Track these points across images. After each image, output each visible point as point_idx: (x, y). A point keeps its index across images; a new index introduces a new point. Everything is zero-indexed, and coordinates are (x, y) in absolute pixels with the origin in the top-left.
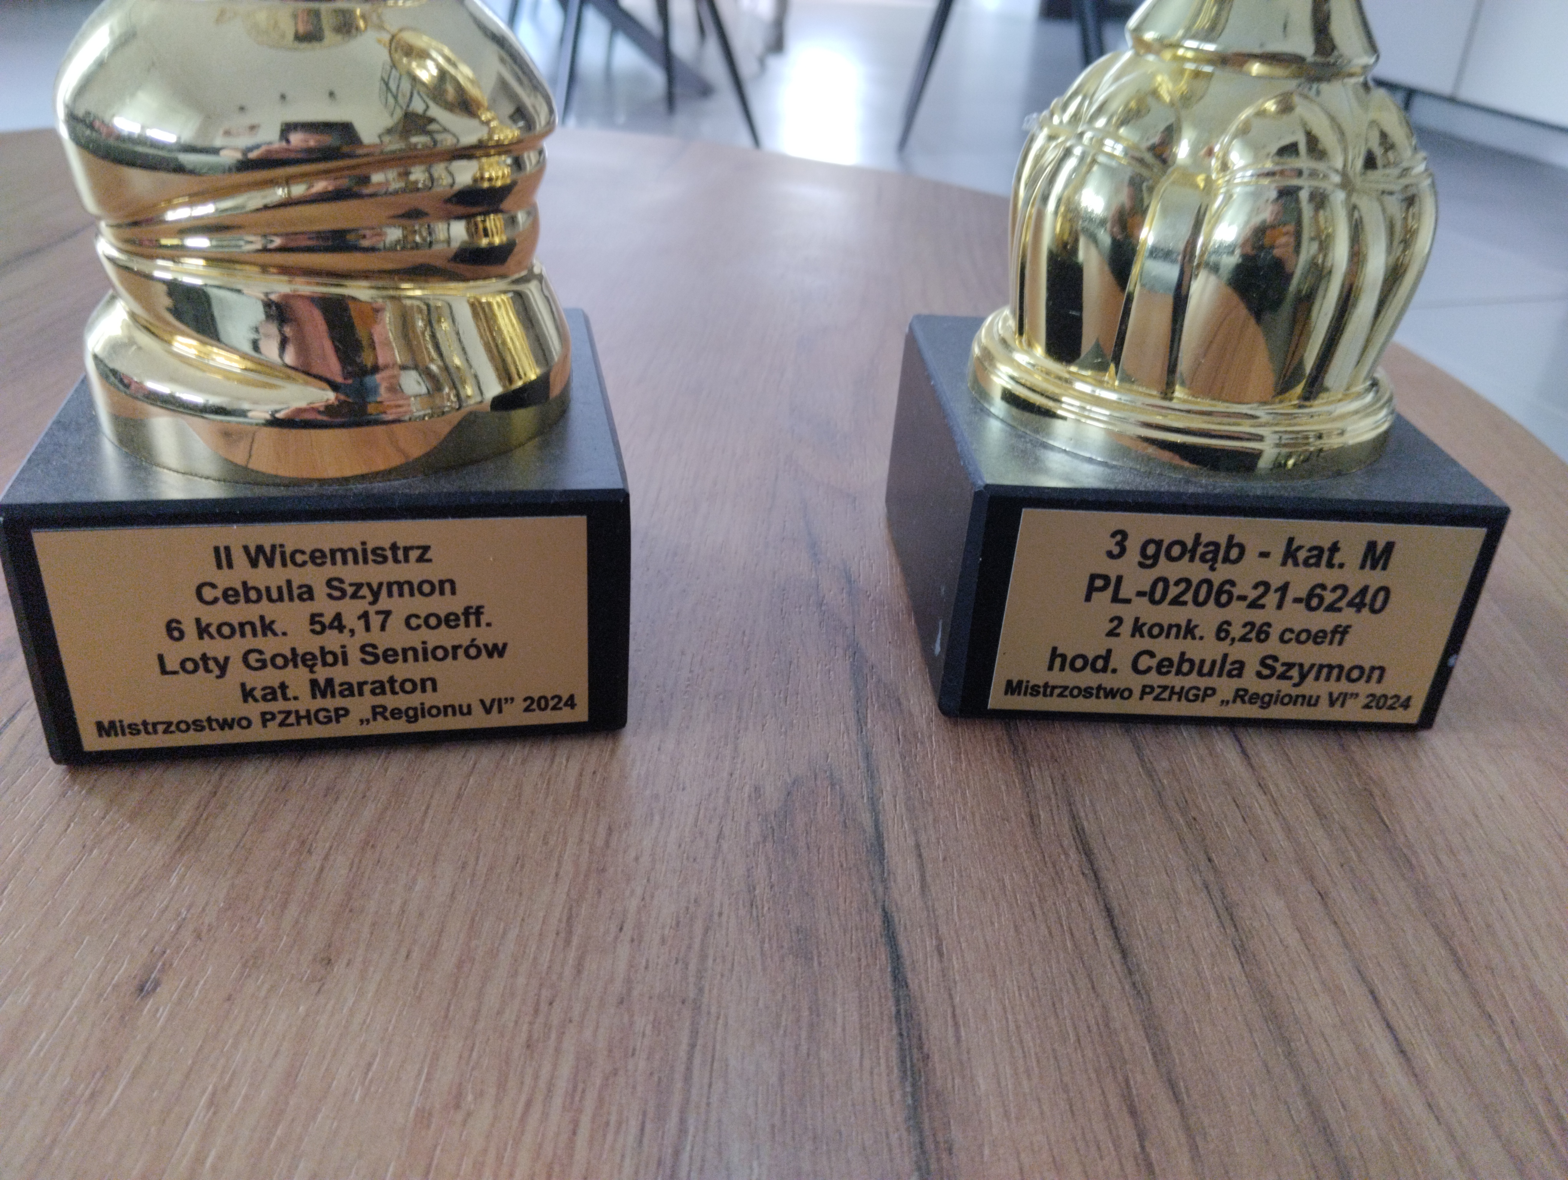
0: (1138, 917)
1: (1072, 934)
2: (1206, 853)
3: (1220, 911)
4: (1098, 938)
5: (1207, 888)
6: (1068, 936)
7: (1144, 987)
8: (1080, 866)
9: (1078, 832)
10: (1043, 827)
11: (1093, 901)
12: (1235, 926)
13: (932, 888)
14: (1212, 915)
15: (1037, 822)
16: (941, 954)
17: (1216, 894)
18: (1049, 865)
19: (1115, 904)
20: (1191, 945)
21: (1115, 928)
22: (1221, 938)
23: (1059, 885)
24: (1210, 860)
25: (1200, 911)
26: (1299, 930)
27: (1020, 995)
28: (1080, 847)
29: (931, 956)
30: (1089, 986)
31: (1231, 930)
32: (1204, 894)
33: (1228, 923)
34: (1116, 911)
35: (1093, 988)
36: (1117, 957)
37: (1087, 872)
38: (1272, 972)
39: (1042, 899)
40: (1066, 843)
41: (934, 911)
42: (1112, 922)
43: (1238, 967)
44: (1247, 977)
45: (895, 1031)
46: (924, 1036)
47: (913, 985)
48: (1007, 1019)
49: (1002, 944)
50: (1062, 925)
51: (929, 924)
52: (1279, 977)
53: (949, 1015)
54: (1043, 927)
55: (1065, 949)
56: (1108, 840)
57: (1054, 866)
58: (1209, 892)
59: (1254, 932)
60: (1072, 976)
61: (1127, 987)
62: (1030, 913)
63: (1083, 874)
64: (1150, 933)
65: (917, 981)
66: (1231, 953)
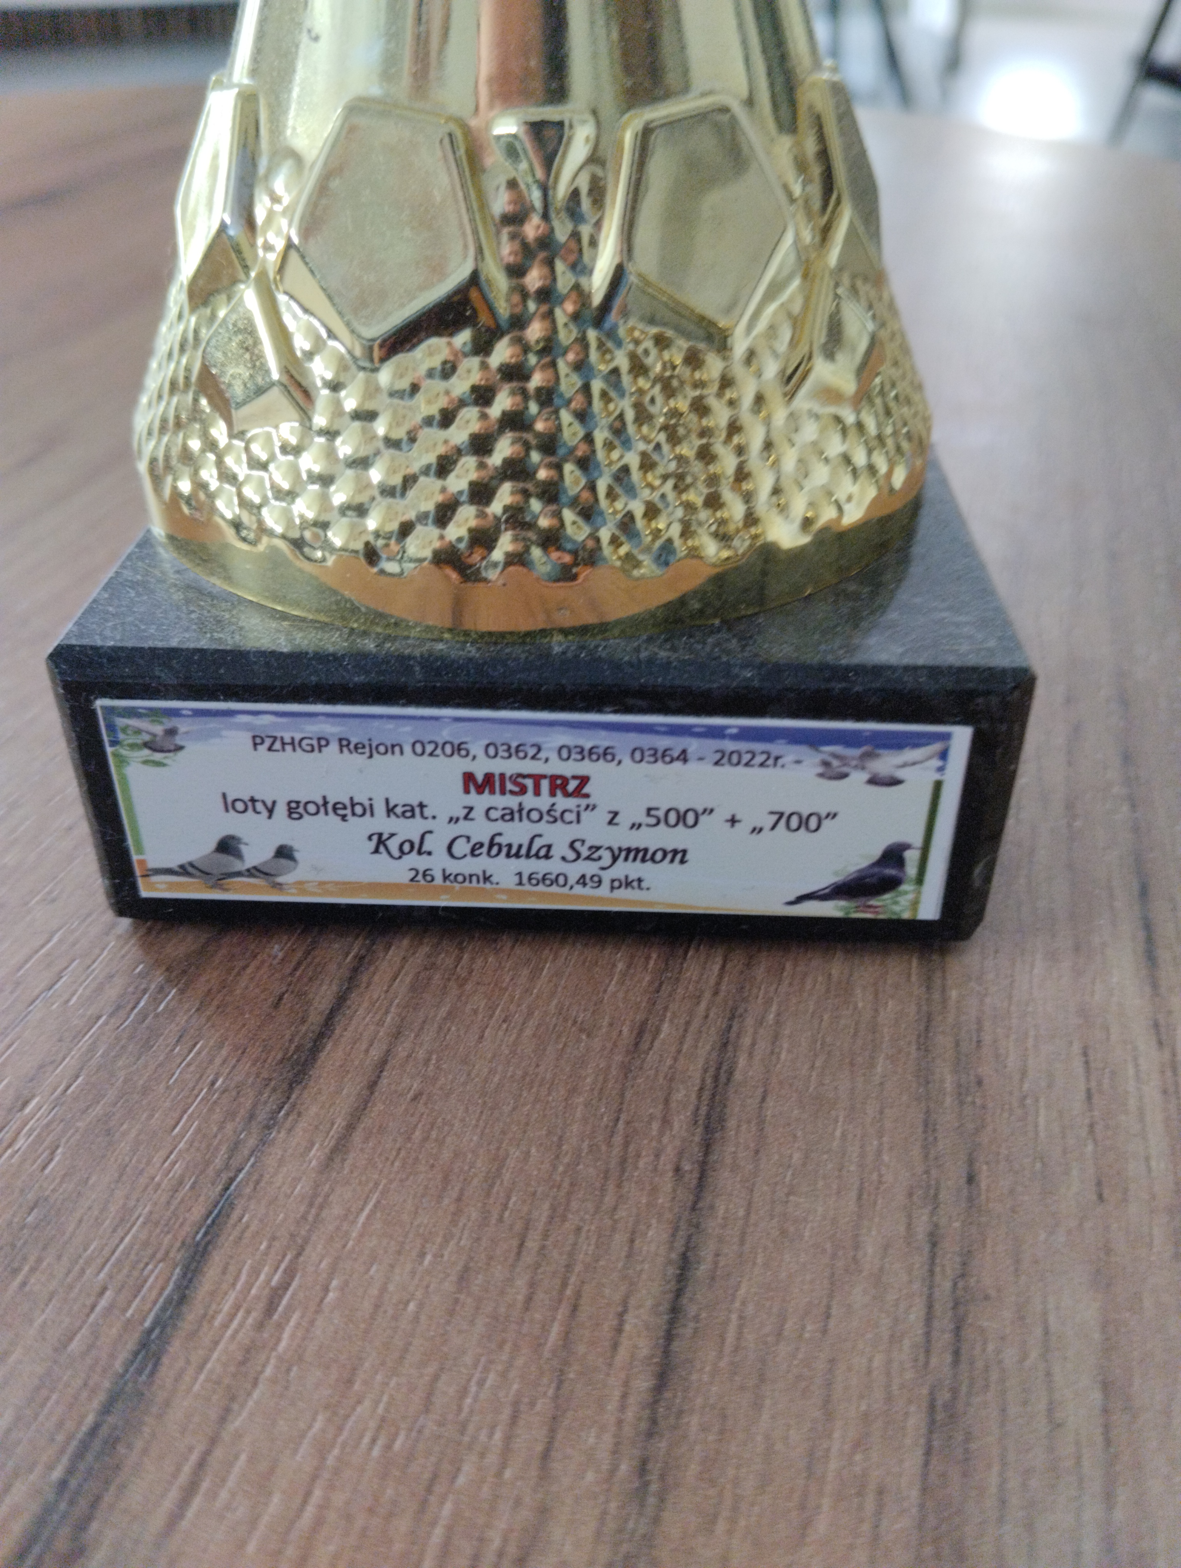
0: (742, 1292)
1: (575, 1308)
2: (971, 1162)
3: (937, 1307)
4: (627, 1327)
5: (934, 1245)
6: (563, 1312)
7: (662, 1477)
8: (680, 1154)
9: (716, 1078)
10: (652, 1057)
11: (665, 1236)
12: (957, 1353)
13: (352, 1155)
14: (916, 1315)
15: (644, 1046)
16: (270, 1308)
17: (949, 1262)
18: (618, 1140)
19: (707, 1253)
20: (829, 1384)
21: (675, 1310)
22: (909, 1375)
23: (611, 1187)
24: (971, 1179)
25: (891, 1297)
26: (1106, 1387)
27: (374, 1441)
28: (704, 1110)
29: (248, 1312)
30: (539, 1448)
31: (941, 1360)
32: (919, 1260)
33: (943, 1338)
34: (702, 1270)
35: (546, 1456)
36: (643, 1383)
37: (687, 1167)
38: (993, 1490)
39: (558, 1215)
40: (679, 1096)
41: (321, 1207)
42: (679, 1293)
43: (913, 1461)
44: (924, 1490)
45: (57, 1474)
46: (108, 1498)
47: (167, 1371)
48: (308, 1494)
49: (412, 1306)
50: (564, 1284)
51: (292, 1236)
52: (1003, 1502)
53: (194, 1458)
54: (521, 1283)
55: (538, 1347)
56: (770, 1102)
57: (626, 1144)
58: (933, 1257)
59: (994, 1376)
60: (514, 1418)
61: (624, 1467)
62: (515, 1243)
63: (677, 1170)
64: (750, 1337)
65: (181, 1363)
66: (916, 1421)
